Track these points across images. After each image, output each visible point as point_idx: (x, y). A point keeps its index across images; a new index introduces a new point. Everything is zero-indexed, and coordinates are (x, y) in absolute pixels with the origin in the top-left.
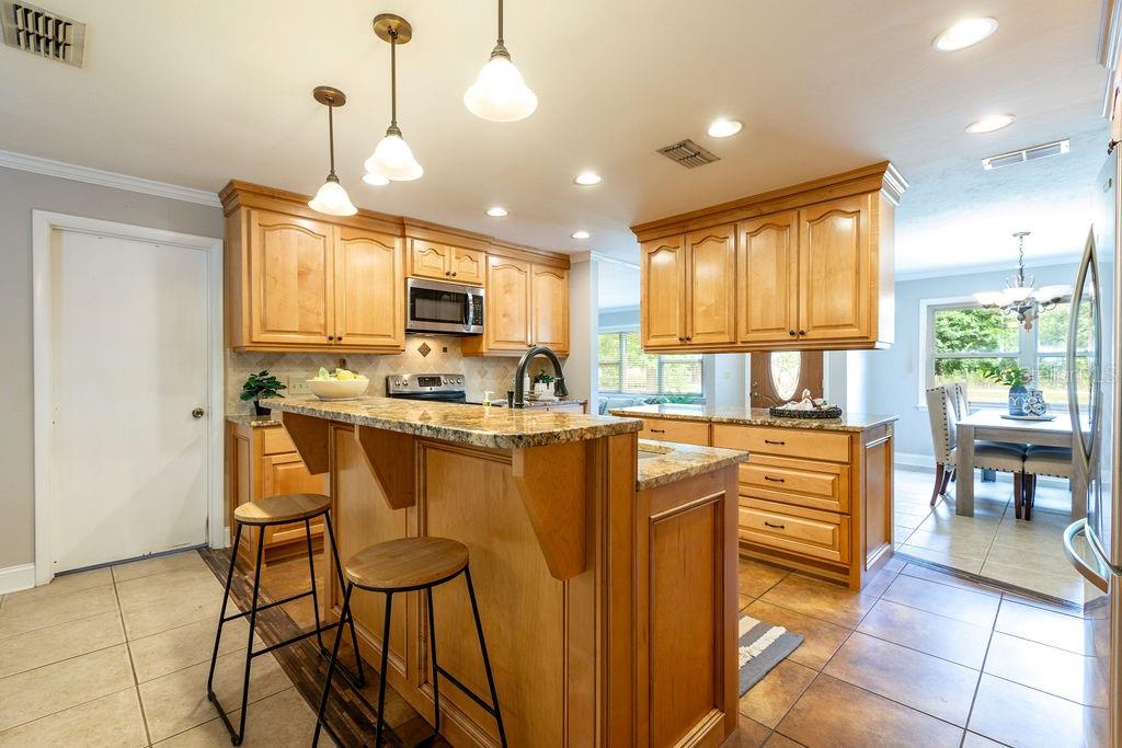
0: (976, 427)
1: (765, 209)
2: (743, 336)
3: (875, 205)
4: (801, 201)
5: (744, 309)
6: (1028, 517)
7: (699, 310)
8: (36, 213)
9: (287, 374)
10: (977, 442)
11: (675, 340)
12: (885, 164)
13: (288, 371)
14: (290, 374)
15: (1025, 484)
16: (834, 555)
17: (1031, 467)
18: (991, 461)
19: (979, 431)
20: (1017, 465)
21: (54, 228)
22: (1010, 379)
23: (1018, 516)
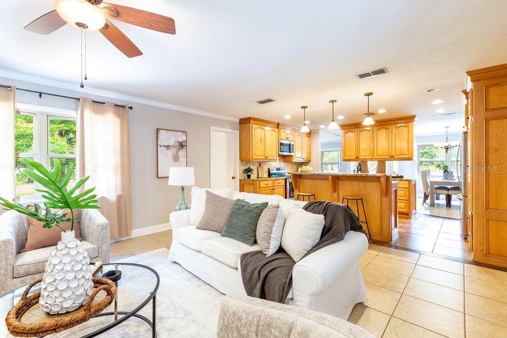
0: (435, 182)
1: (382, 124)
2: (375, 156)
3: (413, 125)
4: (393, 122)
5: (376, 150)
6: (449, 207)
7: (361, 149)
8: (211, 127)
10: (436, 186)
11: (355, 158)
12: (416, 116)
15: (449, 198)
16: (405, 210)
17: (450, 192)
18: (439, 191)
19: (436, 183)
20: (446, 192)
22: (443, 168)
23: (447, 206)
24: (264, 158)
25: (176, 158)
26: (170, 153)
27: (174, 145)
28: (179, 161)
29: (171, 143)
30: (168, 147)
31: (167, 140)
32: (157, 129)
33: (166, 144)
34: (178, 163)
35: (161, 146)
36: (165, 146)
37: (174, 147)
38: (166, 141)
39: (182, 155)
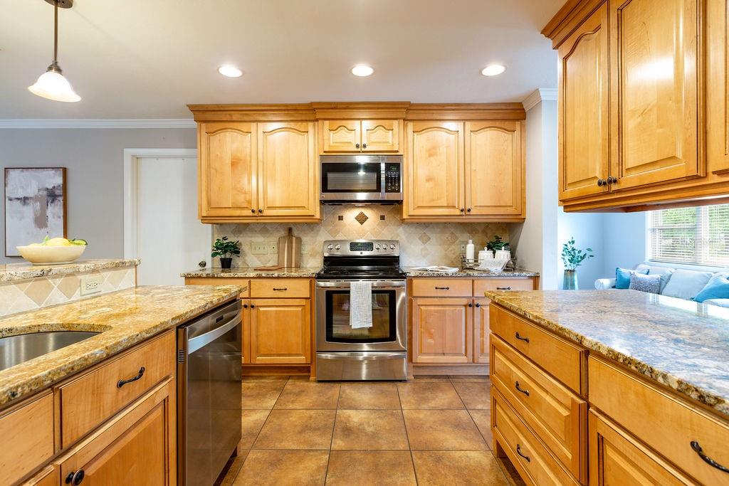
8: (126, 150)
9: (250, 239)
13: (251, 237)
14: (253, 239)
21: (137, 158)
24: (249, 213)
25: (41, 221)
26: (29, 211)
27: (36, 197)
28: (46, 226)
29: (32, 191)
30: (25, 200)
31: (23, 188)
32: (5, 169)
33: (21, 195)
34: (44, 230)
35: (11, 200)
36: (18, 199)
37: (36, 199)
38: (20, 190)
39: (54, 214)
